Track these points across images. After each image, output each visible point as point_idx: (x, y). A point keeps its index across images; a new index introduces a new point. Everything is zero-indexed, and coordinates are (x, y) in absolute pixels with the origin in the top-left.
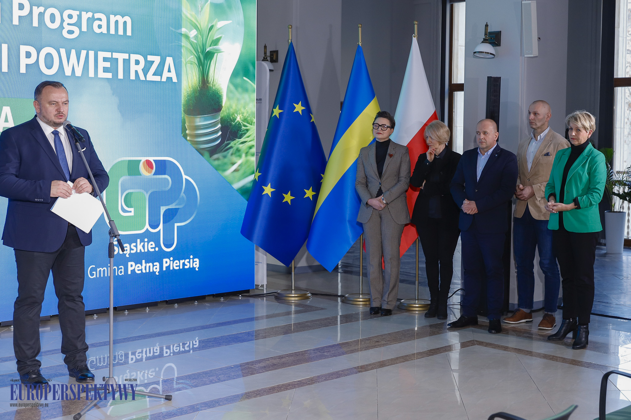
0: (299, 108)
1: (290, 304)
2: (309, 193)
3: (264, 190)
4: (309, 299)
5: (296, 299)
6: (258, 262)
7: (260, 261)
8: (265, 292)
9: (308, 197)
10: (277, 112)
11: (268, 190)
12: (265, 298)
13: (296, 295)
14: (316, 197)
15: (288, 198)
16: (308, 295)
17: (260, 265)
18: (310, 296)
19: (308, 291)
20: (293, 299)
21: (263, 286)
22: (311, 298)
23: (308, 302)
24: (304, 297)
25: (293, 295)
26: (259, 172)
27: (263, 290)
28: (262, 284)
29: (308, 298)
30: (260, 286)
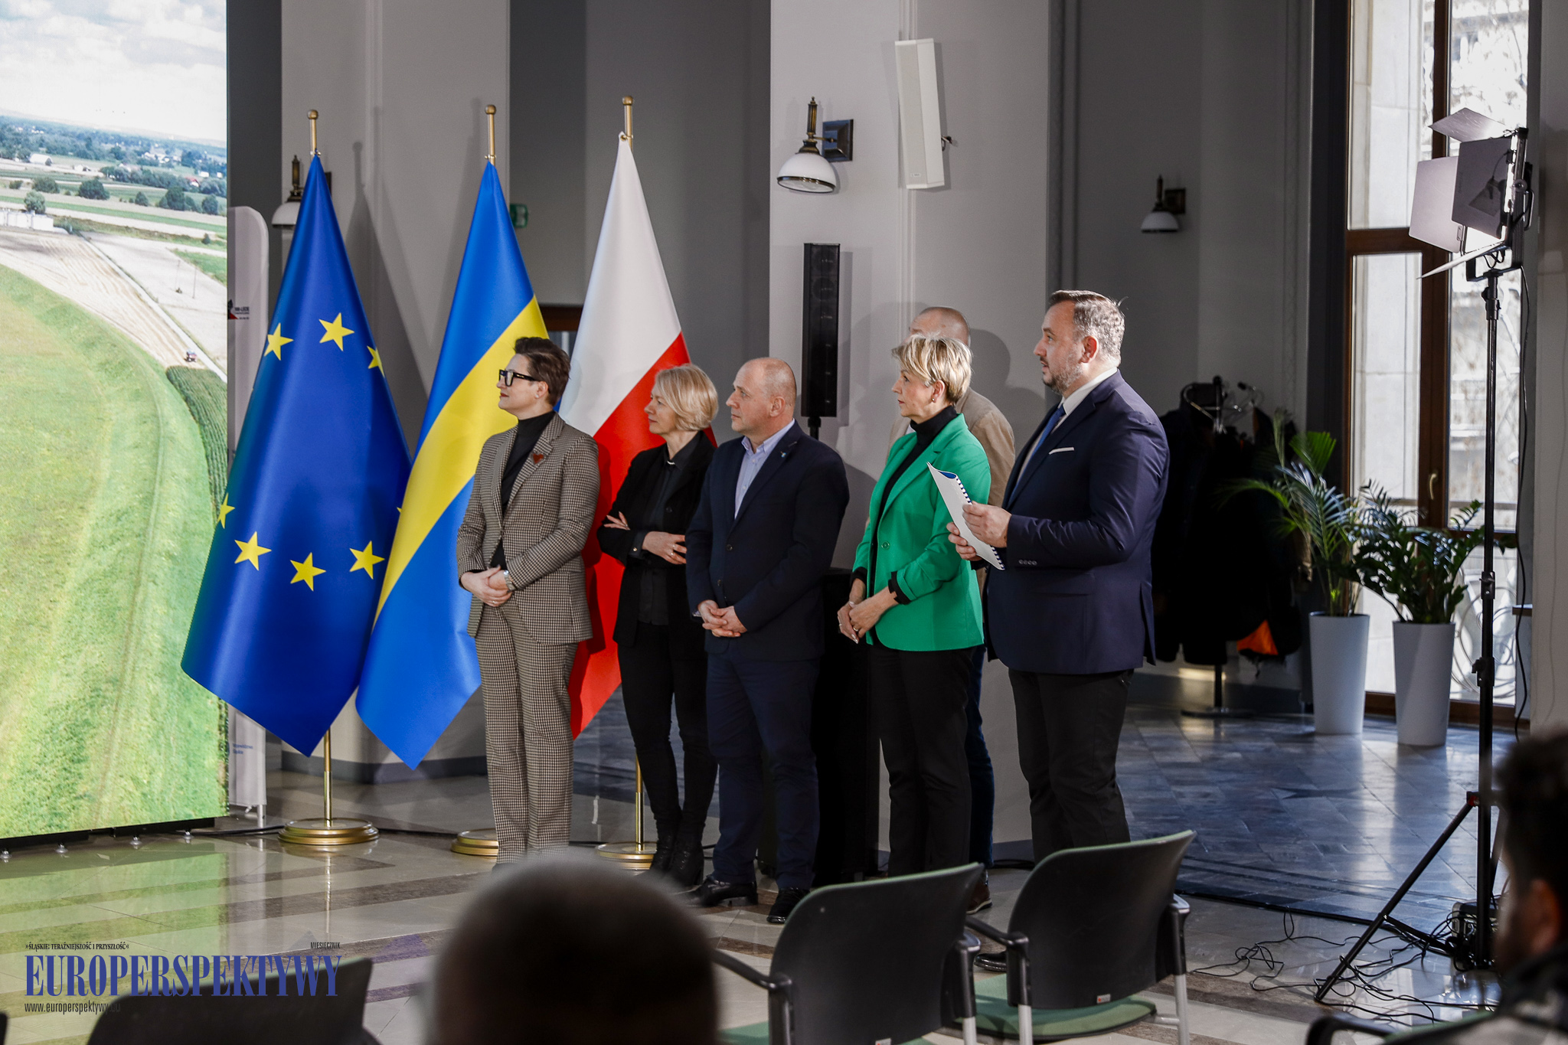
0: (335, 331)
1: (319, 855)
2: (364, 560)
3: (238, 551)
4: (371, 843)
5: (335, 841)
6: (244, 746)
7: (248, 743)
8: (261, 825)
9: (363, 570)
10: (276, 342)
11: (252, 551)
12: (261, 840)
13: (334, 833)
14: (381, 570)
15: (306, 572)
16: (366, 832)
17: (248, 752)
18: (375, 835)
19: (367, 823)
20: (326, 841)
21: (255, 810)
22: (374, 840)
23: (368, 851)
24: (356, 837)
25: (326, 833)
26: (228, 505)
27: (255, 821)
28: (255, 804)
29: (366, 840)
30: (247, 810)
